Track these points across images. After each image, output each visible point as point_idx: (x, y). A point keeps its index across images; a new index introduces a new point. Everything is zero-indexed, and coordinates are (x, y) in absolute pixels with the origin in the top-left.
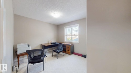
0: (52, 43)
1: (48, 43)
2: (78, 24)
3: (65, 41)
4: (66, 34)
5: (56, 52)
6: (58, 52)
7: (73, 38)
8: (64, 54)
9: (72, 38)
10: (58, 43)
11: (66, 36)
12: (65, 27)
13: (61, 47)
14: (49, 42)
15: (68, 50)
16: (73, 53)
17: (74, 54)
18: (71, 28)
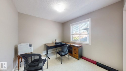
0: (56, 43)
1: (53, 43)
2: (90, 19)
3: (71, 40)
4: (73, 33)
5: (60, 55)
6: (62, 56)
7: (81, 37)
8: (70, 57)
9: (79, 37)
10: (63, 43)
11: (73, 35)
12: (71, 25)
13: (66, 49)
14: (53, 41)
15: (76, 54)
16: (81, 57)
17: (83, 59)
18: (78, 25)
